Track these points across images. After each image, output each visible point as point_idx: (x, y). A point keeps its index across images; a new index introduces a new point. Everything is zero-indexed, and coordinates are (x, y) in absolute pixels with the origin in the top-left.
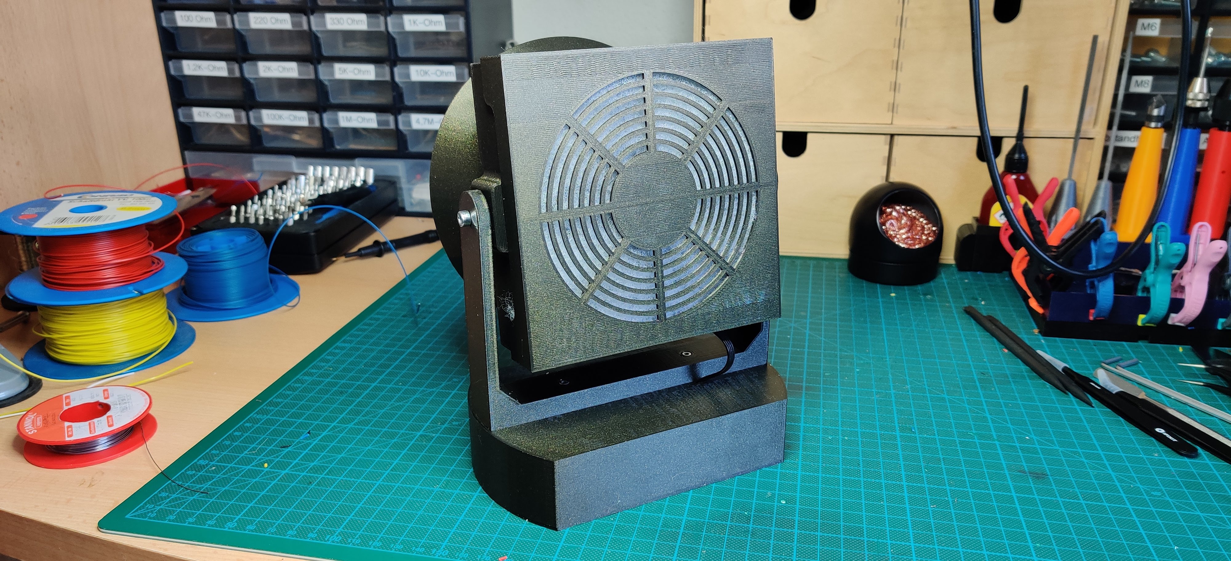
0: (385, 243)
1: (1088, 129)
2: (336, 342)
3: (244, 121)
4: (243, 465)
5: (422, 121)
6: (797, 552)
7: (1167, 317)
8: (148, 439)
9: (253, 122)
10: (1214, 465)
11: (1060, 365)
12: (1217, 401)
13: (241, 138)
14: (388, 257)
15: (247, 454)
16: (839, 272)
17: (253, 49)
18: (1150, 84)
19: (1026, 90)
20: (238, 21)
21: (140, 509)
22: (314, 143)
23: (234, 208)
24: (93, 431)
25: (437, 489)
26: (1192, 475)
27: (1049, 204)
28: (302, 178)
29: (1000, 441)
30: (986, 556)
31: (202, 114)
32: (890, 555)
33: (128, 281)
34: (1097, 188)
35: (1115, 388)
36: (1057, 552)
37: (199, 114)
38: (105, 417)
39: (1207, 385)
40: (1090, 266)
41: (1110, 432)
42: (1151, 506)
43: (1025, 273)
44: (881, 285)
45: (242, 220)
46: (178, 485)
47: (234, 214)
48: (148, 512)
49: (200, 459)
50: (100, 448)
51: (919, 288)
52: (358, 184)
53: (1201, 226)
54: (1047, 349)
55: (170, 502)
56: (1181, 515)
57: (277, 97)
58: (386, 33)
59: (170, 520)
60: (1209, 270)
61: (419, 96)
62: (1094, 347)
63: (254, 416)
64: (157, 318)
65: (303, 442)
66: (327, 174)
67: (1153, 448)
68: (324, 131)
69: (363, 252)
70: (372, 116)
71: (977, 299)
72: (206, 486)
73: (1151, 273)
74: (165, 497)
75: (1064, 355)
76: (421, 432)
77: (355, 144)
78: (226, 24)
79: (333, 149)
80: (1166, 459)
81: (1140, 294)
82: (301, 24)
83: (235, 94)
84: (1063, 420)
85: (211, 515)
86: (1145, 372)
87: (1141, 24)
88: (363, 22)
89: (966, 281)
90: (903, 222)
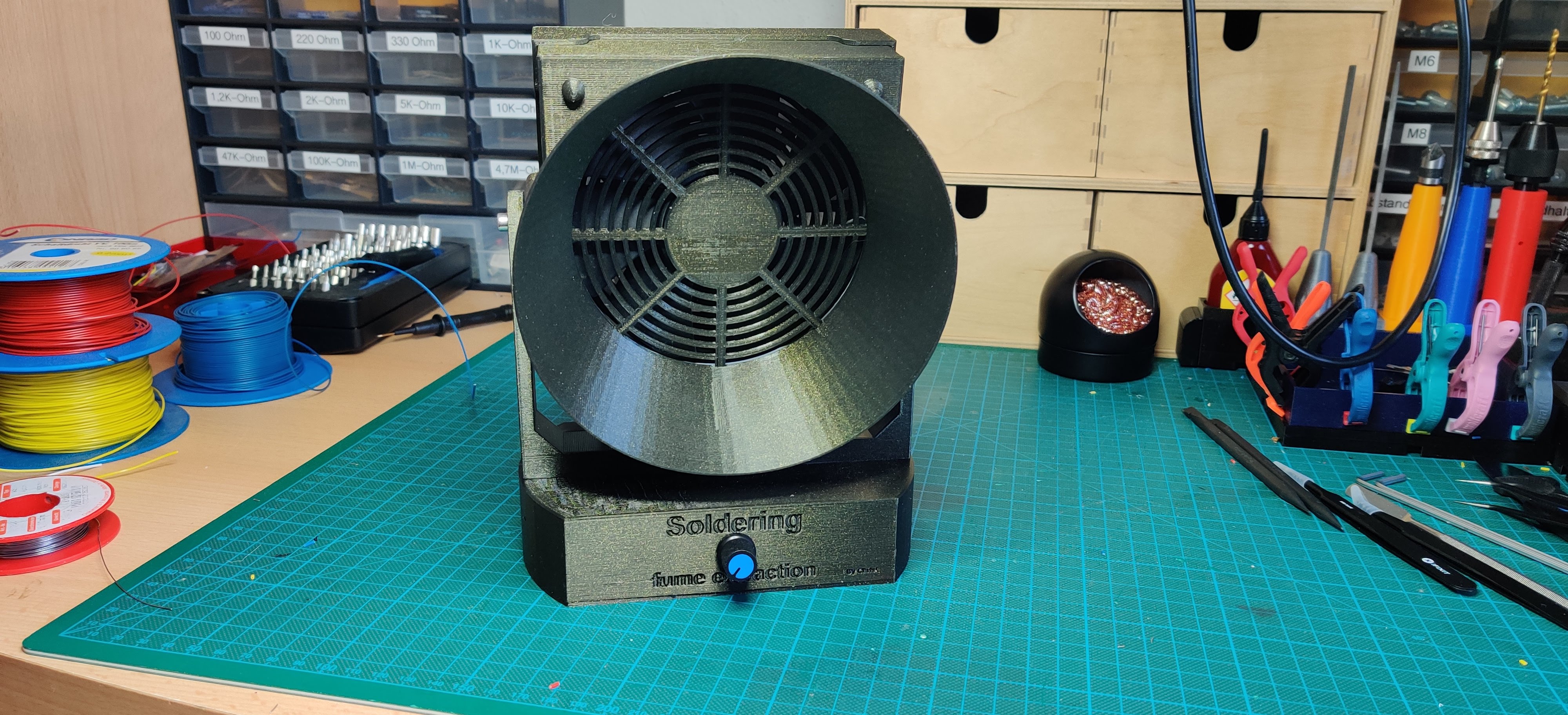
0: (446, 319)
1: (1344, 187)
2: (368, 434)
3: (281, 166)
4: (223, 576)
5: (503, 169)
6: (934, 699)
7: (1444, 422)
8: (105, 544)
9: (291, 167)
10: (1497, 605)
11: (1302, 479)
12: (1507, 528)
13: (277, 188)
14: (450, 337)
15: (230, 563)
16: (1027, 365)
17: (295, 76)
18: (1428, 134)
19: (1265, 134)
20: (276, 39)
21: (79, 626)
22: (369, 196)
23: (256, 268)
24: (32, 528)
25: (471, 610)
26: (1468, 617)
27: (1296, 280)
28: (349, 237)
29: (1216, 570)
30: (1186, 709)
31: (228, 156)
32: (1058, 705)
33: (100, 346)
34: (1358, 262)
35: (1371, 509)
36: (1281, 707)
37: (224, 157)
38: (50, 512)
39: (1495, 508)
40: (1343, 354)
41: (1362, 562)
42: (1410, 652)
43: (1261, 365)
44: (1079, 382)
45: (265, 284)
46: (134, 599)
47: (255, 275)
48: (90, 630)
49: (168, 568)
50: (42, 552)
51: (1128, 385)
52: (420, 246)
53: (1487, 305)
54: (1288, 462)
55: (119, 618)
56: (1450, 665)
57: (324, 136)
58: (460, 56)
59: (115, 641)
60: (1498, 360)
61: (502, 139)
62: (1350, 460)
63: (249, 517)
64: (137, 397)
65: (306, 551)
66: (382, 234)
67: (1418, 583)
68: (381, 180)
69: (418, 328)
70: (441, 161)
71: (1202, 401)
72: (168, 601)
73: (1422, 364)
74: (114, 613)
75: (1310, 469)
76: (461, 543)
77: (420, 198)
78: (262, 44)
79: (392, 203)
80: (1434, 596)
81: (1409, 392)
82: (355, 45)
83: (271, 131)
84: (1301, 547)
85: (170, 636)
86: (1414, 491)
87: (1415, 58)
88: (432, 43)
89: (1190, 378)
90: (1108, 300)
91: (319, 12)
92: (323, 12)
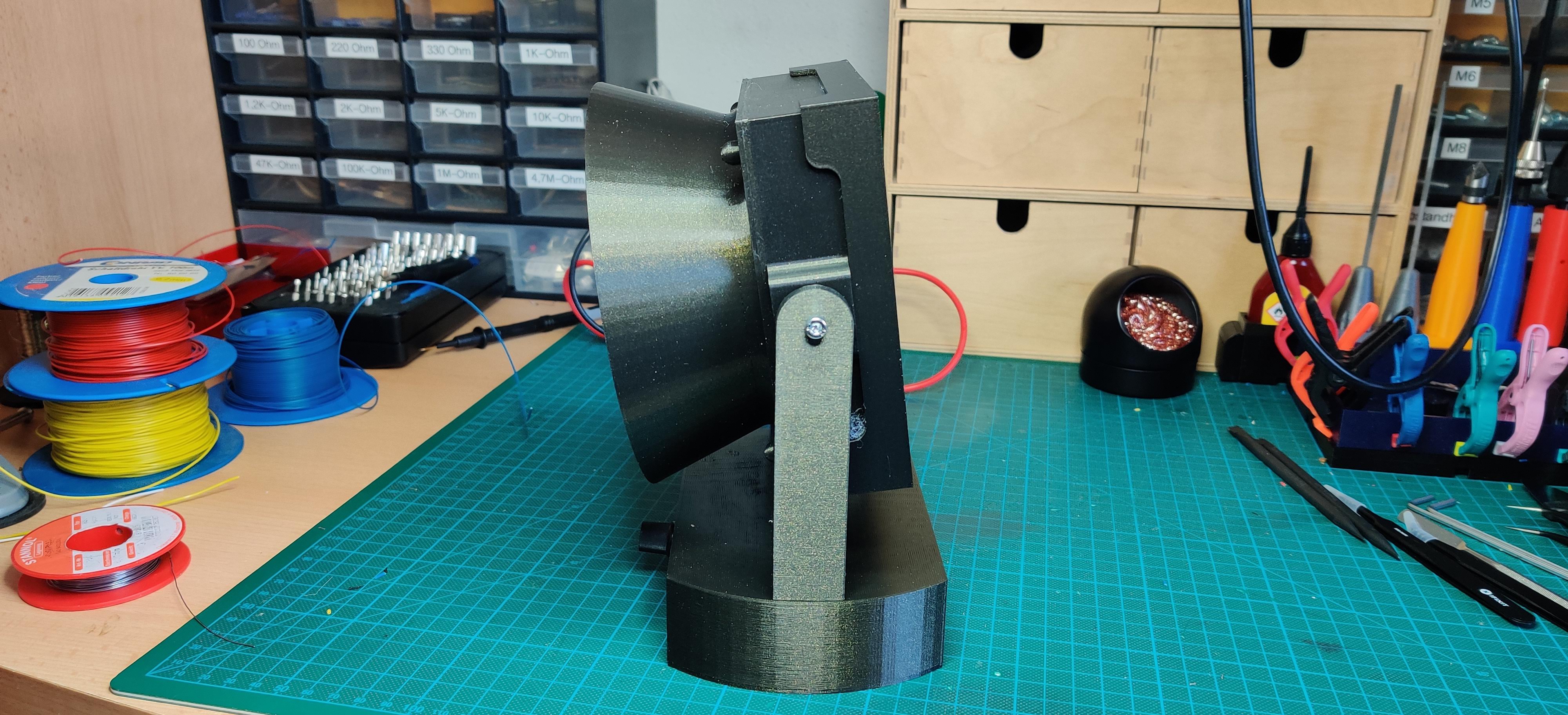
0: (489, 331)
1: (1388, 204)
2: (423, 456)
3: (314, 174)
4: (299, 611)
5: (539, 177)
7: (1492, 445)
8: (179, 575)
9: (325, 175)
10: (1556, 638)
11: (1354, 504)
12: (1558, 555)
13: (309, 194)
14: (493, 349)
15: (304, 597)
16: (1069, 380)
17: (329, 83)
18: (1467, 148)
19: (1309, 152)
20: (311, 47)
21: (164, 665)
22: (402, 202)
23: (298, 282)
24: (108, 563)
25: (549, 647)
26: (1528, 651)
27: (1339, 297)
28: (385, 246)
29: (1278, 601)
31: (262, 163)
33: (160, 372)
34: (1401, 279)
35: (1426, 536)
37: (258, 164)
38: (124, 545)
39: (1545, 534)
40: (1393, 377)
41: (1421, 593)
42: (1476, 690)
43: (1308, 385)
44: (1122, 397)
45: (307, 298)
46: (215, 635)
47: (297, 289)
48: (176, 670)
49: (244, 602)
50: (116, 585)
51: (1171, 401)
52: (456, 255)
53: (1535, 330)
54: (1337, 484)
55: (204, 657)
56: (1516, 702)
57: (357, 143)
58: (497, 65)
59: (202, 681)
60: (1547, 386)
61: (536, 147)
62: (1398, 482)
63: (317, 547)
64: (196, 420)
65: (378, 583)
66: (417, 242)
67: (1477, 615)
68: (414, 187)
69: (460, 341)
70: (476, 170)
71: (1245, 418)
72: (250, 637)
73: (1471, 389)
74: (197, 651)
75: (1360, 492)
76: (530, 574)
77: (454, 204)
78: (296, 52)
79: (426, 211)
80: (1494, 629)
81: (1457, 415)
82: (390, 53)
83: (303, 138)
84: (1360, 576)
85: (257, 675)
86: (1465, 517)
87: (1456, 73)
88: (468, 52)
89: (1232, 394)
90: (1151, 317)
91: (354, 19)
92: (359, 19)
